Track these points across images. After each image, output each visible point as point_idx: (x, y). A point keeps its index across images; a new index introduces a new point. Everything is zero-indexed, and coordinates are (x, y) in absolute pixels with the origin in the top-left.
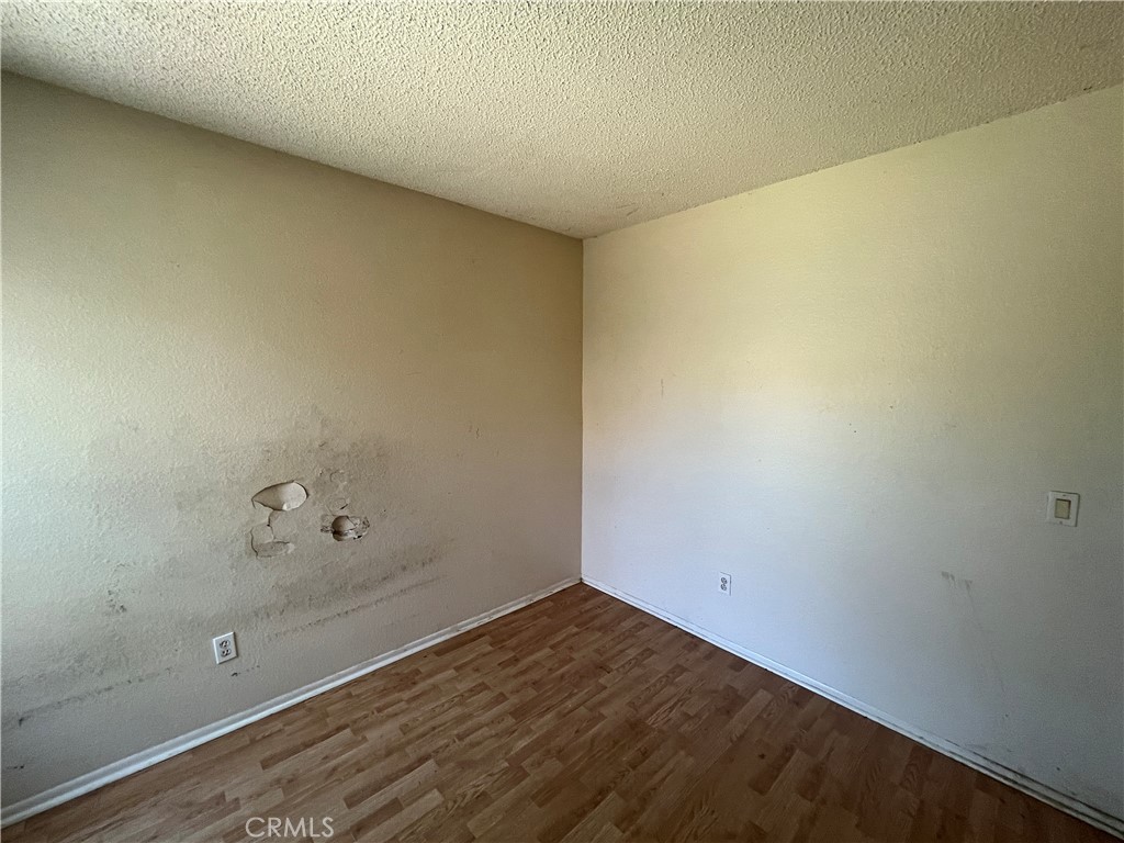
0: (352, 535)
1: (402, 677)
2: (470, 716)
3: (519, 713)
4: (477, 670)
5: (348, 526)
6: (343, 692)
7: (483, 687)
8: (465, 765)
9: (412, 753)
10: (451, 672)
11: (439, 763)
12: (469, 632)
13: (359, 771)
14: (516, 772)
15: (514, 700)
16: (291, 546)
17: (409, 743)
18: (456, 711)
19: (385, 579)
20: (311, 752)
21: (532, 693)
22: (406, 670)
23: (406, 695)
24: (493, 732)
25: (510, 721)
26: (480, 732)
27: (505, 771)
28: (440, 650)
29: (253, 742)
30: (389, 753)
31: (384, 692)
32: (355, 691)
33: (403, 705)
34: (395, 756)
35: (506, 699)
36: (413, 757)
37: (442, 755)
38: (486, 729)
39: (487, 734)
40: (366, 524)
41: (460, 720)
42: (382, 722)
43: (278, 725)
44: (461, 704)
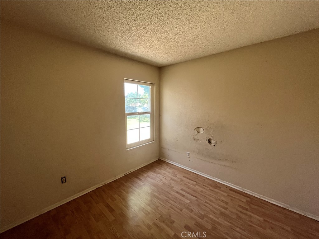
0: (213, 144)
1: (216, 185)
2: (214, 202)
3: (222, 214)
4: (232, 200)
5: (212, 142)
6: (205, 179)
7: (227, 203)
8: (198, 205)
9: (197, 195)
10: (226, 194)
11: (197, 200)
12: (247, 194)
13: (188, 188)
14: (202, 217)
15: (227, 212)
16: (200, 141)
17: (199, 193)
18: (213, 199)
19: (220, 159)
20: (189, 180)
21: (234, 217)
22: (219, 185)
23: (211, 188)
24: (211, 209)
25: (218, 213)
26: (210, 206)
27: (201, 214)
28: (232, 190)
29: (187, 173)
30: (194, 191)
31: (209, 184)
32: (206, 180)
33: (208, 189)
34: (194, 192)
35: (226, 210)
36: (195, 195)
37: (198, 200)
38: (212, 207)
39: (210, 208)
40: (216, 143)
41: (211, 201)
42: (201, 187)
43: (191, 174)
44: (216, 200)
